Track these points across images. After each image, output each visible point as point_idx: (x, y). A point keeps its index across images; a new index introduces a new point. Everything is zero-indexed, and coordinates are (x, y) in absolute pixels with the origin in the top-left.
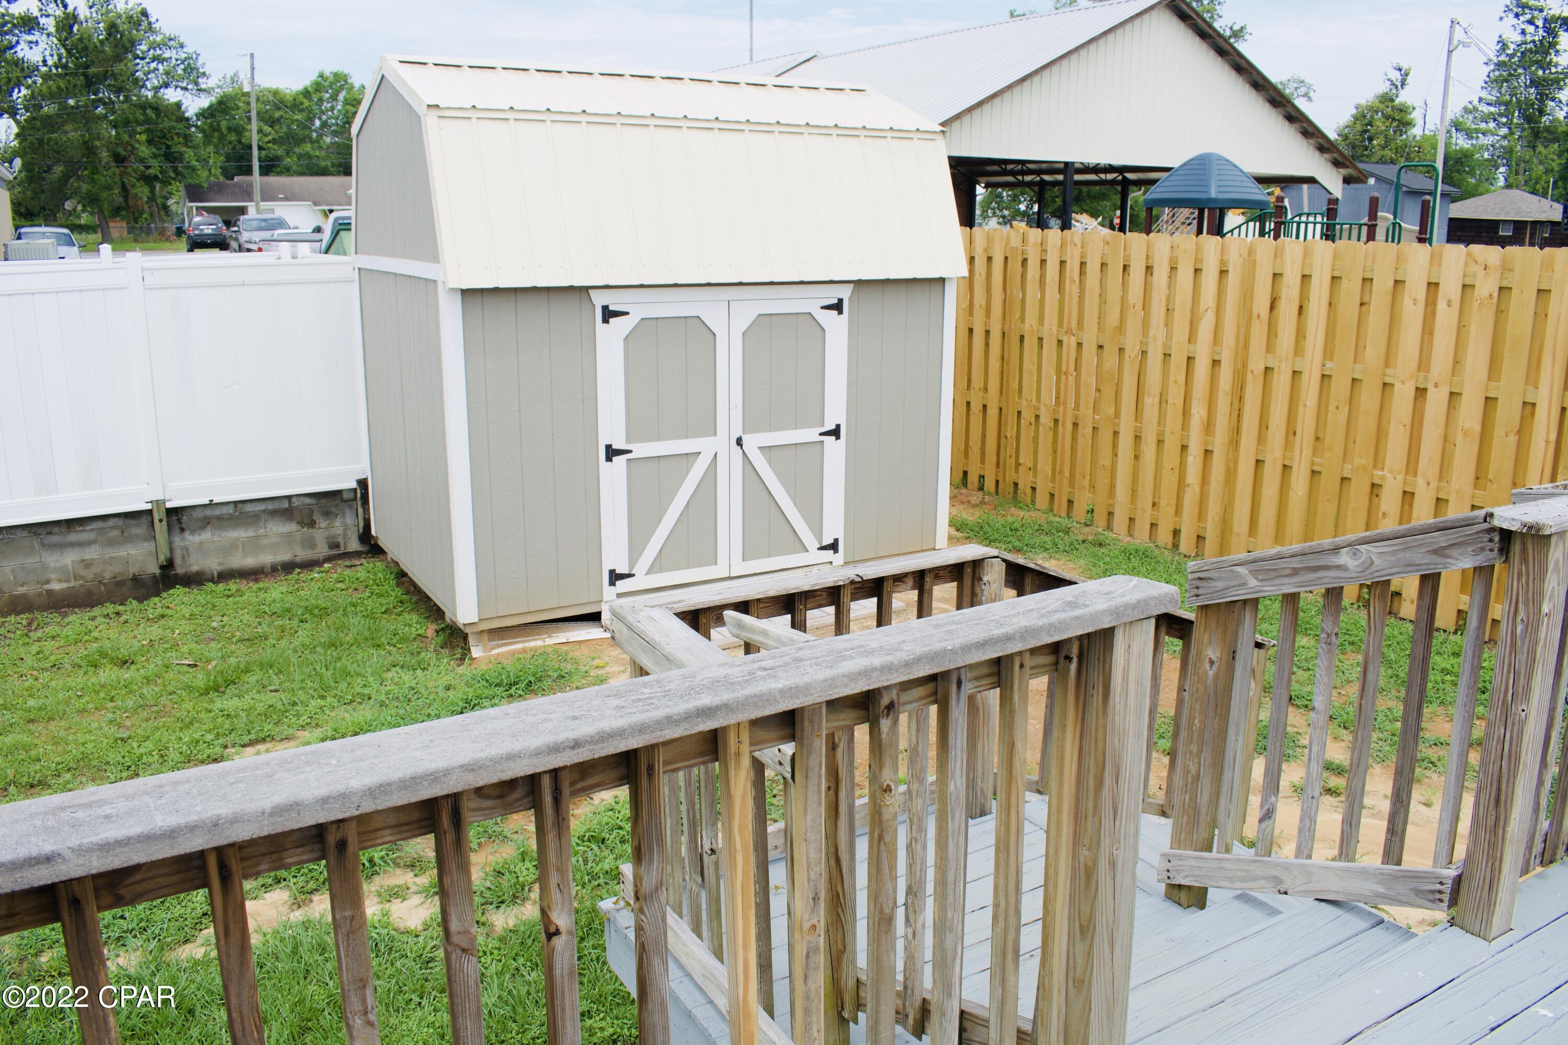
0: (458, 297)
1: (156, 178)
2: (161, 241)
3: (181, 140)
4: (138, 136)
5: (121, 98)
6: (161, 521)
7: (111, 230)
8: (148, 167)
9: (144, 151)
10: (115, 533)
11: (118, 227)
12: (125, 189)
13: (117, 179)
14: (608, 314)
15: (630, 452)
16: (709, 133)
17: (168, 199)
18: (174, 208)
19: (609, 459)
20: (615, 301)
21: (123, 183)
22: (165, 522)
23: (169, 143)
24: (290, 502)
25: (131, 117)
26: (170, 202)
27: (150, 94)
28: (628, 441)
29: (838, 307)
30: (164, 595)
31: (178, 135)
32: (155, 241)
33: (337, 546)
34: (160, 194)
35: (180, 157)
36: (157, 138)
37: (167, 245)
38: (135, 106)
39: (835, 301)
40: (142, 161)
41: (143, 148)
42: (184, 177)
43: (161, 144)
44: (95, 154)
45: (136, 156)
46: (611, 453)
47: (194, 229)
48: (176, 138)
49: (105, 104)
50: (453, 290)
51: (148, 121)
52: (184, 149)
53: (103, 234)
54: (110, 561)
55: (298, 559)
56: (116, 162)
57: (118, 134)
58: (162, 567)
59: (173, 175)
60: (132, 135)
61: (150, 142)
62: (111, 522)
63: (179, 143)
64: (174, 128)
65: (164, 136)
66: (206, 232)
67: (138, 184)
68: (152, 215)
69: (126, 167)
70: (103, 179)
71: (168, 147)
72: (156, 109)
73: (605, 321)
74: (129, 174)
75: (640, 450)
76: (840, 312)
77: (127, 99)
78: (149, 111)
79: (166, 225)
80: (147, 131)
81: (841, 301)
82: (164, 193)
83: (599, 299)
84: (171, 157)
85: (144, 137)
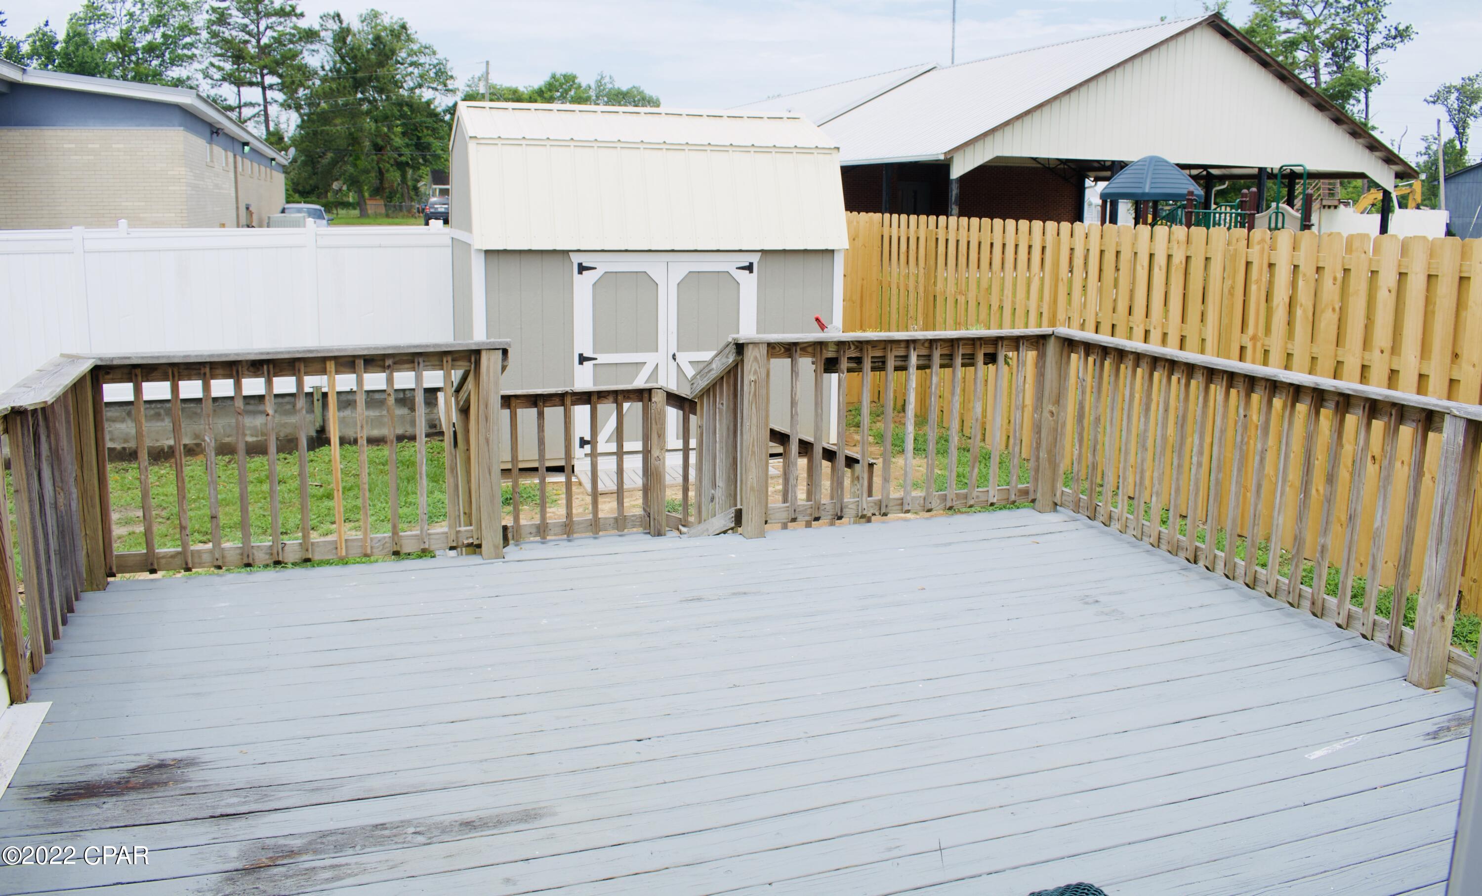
0: (483, 255)
1: (407, 164)
2: (408, 217)
3: (430, 132)
4: (395, 129)
5: (384, 97)
6: (318, 400)
7: (368, 207)
8: (400, 155)
9: (398, 141)
10: (289, 407)
11: (374, 205)
12: (381, 173)
13: (374, 164)
14: (582, 269)
15: (595, 359)
16: (660, 152)
17: (418, 181)
18: (422, 189)
19: (581, 363)
20: (586, 260)
21: (379, 168)
22: (321, 401)
23: (420, 135)
24: (404, 394)
25: (389, 113)
26: (420, 185)
27: (406, 93)
28: (594, 352)
29: (750, 268)
30: (317, 450)
31: (428, 128)
32: (403, 217)
33: (434, 426)
34: (412, 177)
35: (428, 147)
36: (412, 131)
37: (412, 220)
38: (394, 104)
39: (747, 264)
40: (397, 149)
41: (397, 139)
42: (431, 163)
43: (413, 135)
44: (359, 143)
45: (391, 146)
46: (582, 359)
47: (430, 208)
48: (425, 131)
49: (369, 102)
50: (480, 250)
51: (403, 116)
52: (431, 140)
53: (361, 210)
54: (284, 425)
55: (408, 434)
56: (376, 150)
57: (377, 127)
58: (317, 432)
59: (421, 161)
60: (390, 128)
61: (404, 134)
62: (287, 399)
63: (428, 135)
64: (425, 123)
65: (416, 129)
66: (440, 210)
67: (391, 169)
68: (402, 195)
69: (382, 155)
70: (363, 163)
71: (419, 138)
72: (410, 105)
73: (580, 272)
74: (384, 161)
75: (602, 358)
76: (751, 271)
77: (388, 98)
78: (405, 109)
79: (413, 203)
80: (403, 125)
81: (751, 264)
82: (416, 177)
83: (576, 259)
84: (421, 147)
85: (399, 129)
